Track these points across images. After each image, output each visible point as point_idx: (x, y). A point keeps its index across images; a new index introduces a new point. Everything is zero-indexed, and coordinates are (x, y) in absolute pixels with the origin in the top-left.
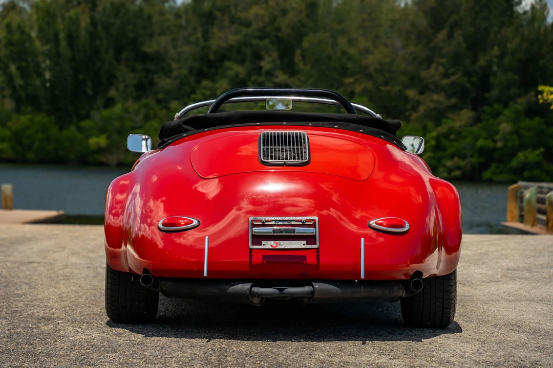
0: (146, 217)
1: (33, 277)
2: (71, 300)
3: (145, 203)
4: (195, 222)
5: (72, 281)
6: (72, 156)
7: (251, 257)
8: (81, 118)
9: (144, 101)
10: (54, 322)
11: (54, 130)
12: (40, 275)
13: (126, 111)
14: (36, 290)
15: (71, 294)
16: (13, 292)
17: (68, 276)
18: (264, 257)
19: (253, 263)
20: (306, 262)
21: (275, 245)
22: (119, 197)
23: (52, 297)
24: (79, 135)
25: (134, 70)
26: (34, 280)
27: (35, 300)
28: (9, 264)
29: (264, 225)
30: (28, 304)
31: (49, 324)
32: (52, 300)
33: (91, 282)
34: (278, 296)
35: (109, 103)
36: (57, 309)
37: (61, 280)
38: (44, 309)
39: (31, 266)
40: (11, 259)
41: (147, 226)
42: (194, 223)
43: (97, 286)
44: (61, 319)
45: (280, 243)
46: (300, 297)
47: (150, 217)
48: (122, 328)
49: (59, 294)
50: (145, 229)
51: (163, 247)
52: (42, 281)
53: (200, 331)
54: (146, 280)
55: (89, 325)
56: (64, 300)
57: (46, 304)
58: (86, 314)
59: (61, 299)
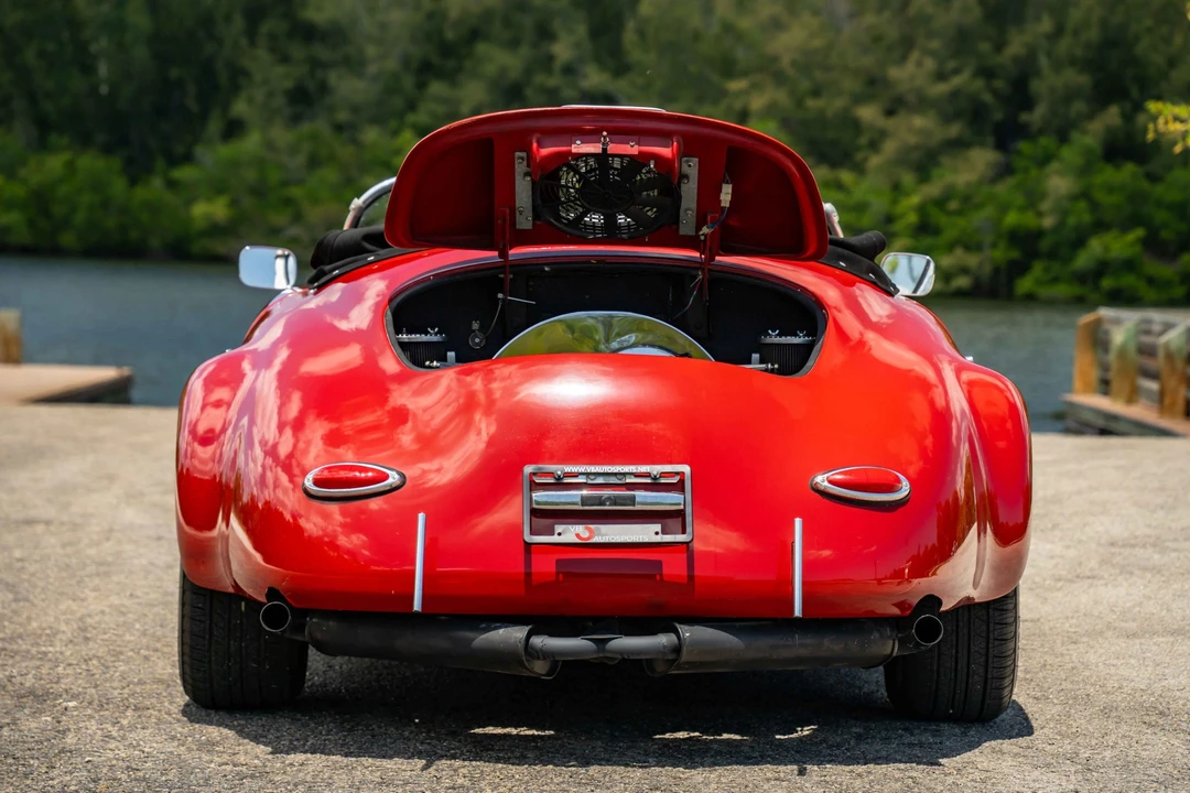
1: (26, 564)
2: (106, 637)
4: (393, 478)
5: (116, 579)
6: (155, 242)
7: (528, 563)
8: (175, 161)
9: (306, 127)
10: (55, 706)
11: (119, 186)
12: (44, 559)
13: (270, 145)
14: (27, 604)
15: (107, 618)
17: (109, 564)
18: (560, 563)
19: (535, 578)
20: (661, 576)
21: (585, 534)
23: (63, 627)
24: (170, 198)
26: (25, 577)
27: (20, 636)
29: (559, 484)
31: (41, 712)
32: (59, 636)
34: (594, 656)
35: (234, 129)
36: (70, 665)
37: (90, 576)
38: (38, 663)
42: (391, 480)
44: (73, 697)
45: (598, 529)
46: (647, 660)
48: (219, 724)
49: (82, 618)
52: (48, 576)
54: (275, 616)
55: (139, 717)
56: (89, 635)
57: (44, 649)
58: (136, 680)
59: (84, 633)
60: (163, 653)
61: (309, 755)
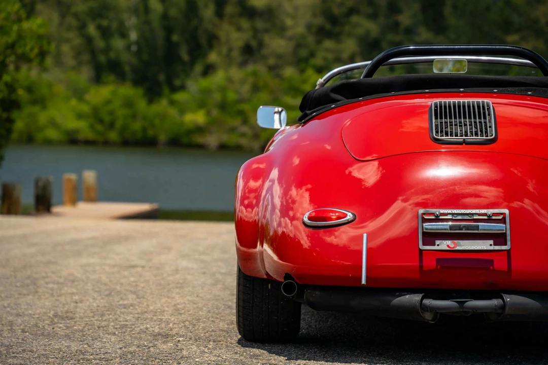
0: (287, 208)
1: (138, 284)
2: (190, 313)
3: (286, 192)
4: (350, 216)
5: (187, 289)
6: (163, 138)
7: (421, 261)
9: (251, 67)
10: (173, 340)
11: (142, 105)
12: (147, 281)
13: (229, 79)
14: (145, 300)
15: (188, 306)
16: (118, 302)
17: (181, 283)
18: (438, 260)
19: (424, 269)
20: (493, 268)
21: (452, 246)
22: (253, 184)
23: (166, 309)
24: (171, 111)
25: (239, 29)
26: (140, 288)
27: (146, 312)
28: (107, 268)
29: (437, 219)
30: (139, 318)
31: (167, 342)
32: (166, 312)
33: (210, 292)
34: (458, 310)
35: (209, 70)
36: (175, 324)
37: (173, 288)
38: (159, 323)
39: (133, 271)
40: (108, 262)
41: (288, 221)
42: (348, 217)
43: (219, 296)
44: (181, 336)
45: (460, 243)
46: (485, 313)
47: (292, 209)
48: (258, 348)
49: (175, 305)
50: (286, 224)
51: (309, 246)
52: (151, 289)
53: (356, 354)
54: (289, 288)
55: (217, 344)
56: (181, 312)
57: (160, 317)
58: (211, 330)
59: (177, 311)
60: (221, 319)
61: (307, 361)
